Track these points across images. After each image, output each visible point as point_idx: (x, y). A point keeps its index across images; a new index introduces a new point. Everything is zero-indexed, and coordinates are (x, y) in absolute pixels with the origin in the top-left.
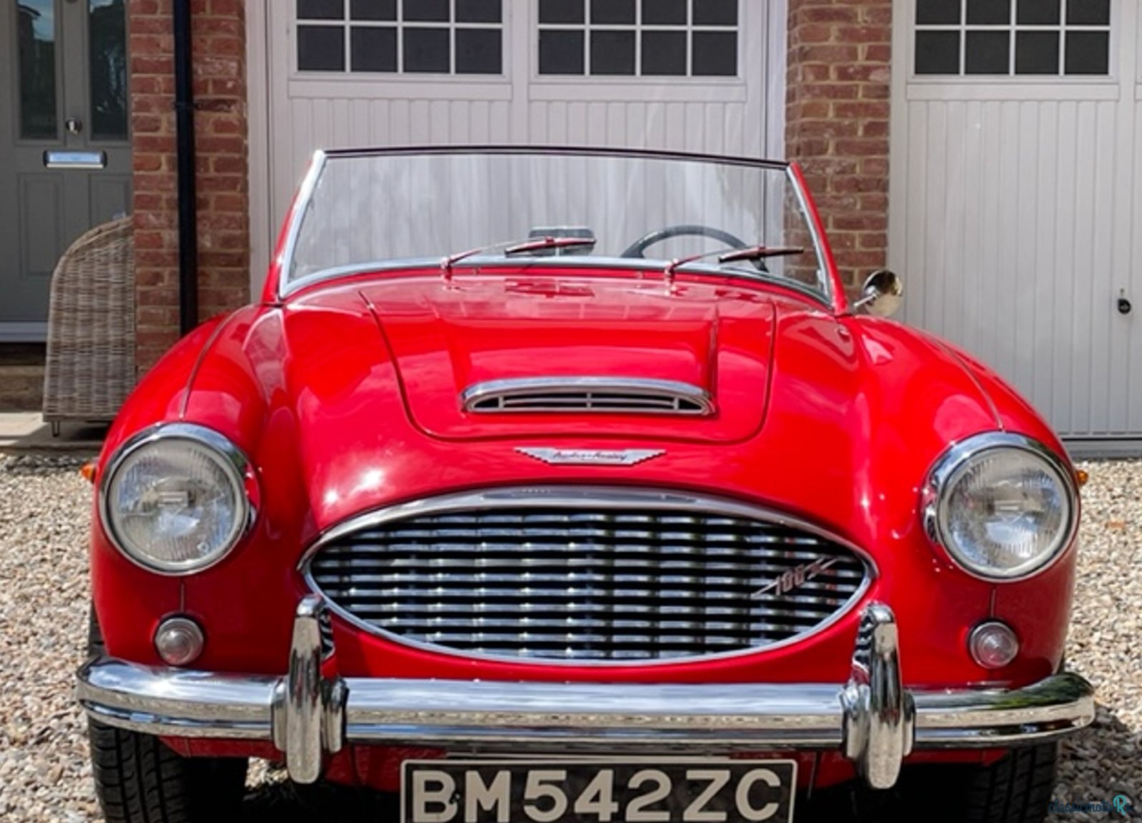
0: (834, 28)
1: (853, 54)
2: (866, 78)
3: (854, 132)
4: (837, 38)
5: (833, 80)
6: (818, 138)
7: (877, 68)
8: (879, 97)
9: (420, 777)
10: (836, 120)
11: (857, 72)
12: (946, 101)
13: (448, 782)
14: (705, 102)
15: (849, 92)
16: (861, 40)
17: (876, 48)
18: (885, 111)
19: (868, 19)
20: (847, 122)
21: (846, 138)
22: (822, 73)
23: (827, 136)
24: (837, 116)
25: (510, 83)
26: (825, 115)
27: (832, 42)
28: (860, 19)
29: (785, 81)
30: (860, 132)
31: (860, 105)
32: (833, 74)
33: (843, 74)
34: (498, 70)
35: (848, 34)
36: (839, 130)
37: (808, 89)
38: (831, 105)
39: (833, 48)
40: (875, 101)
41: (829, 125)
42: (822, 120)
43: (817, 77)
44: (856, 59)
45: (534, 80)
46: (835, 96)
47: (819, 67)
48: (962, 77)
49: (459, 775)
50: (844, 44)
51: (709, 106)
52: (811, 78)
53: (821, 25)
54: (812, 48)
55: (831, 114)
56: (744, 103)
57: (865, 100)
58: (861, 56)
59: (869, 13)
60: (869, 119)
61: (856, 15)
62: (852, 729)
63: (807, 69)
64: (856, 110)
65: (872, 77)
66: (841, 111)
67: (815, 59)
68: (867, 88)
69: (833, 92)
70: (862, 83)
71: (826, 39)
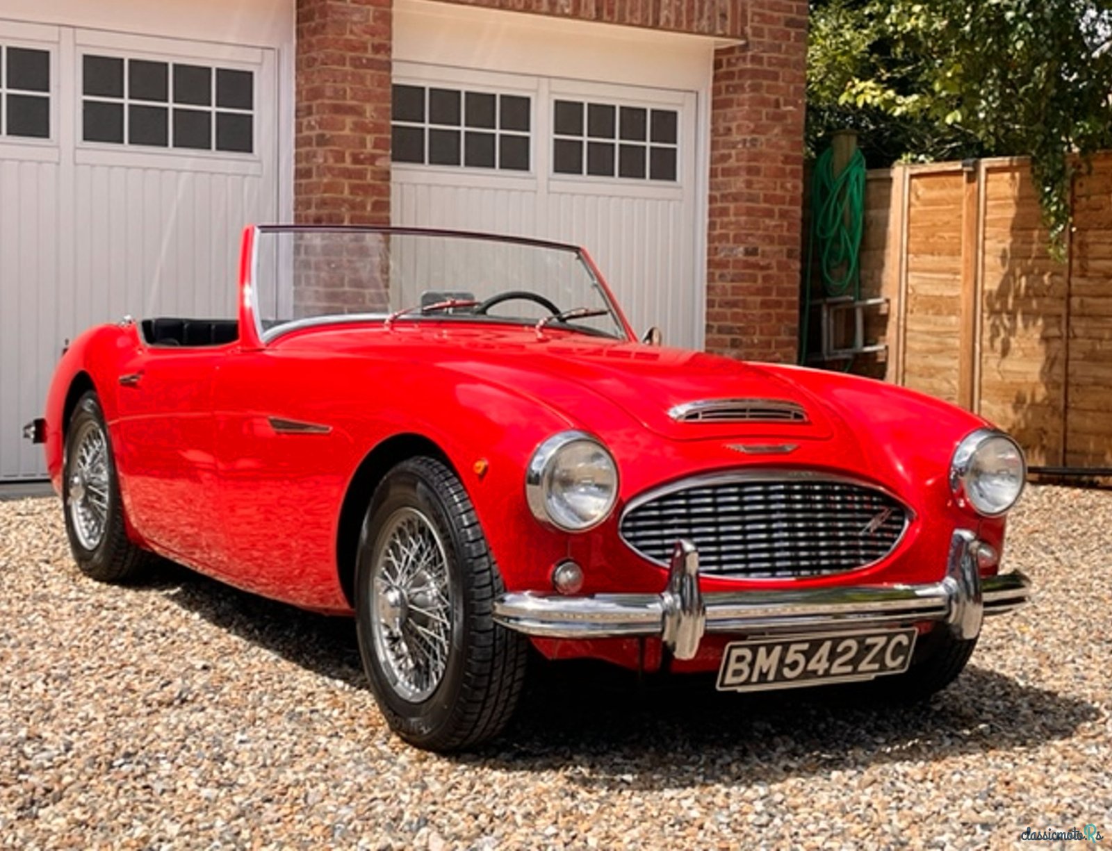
0: (349, 120)
1: (363, 144)
2: (372, 164)
3: (364, 207)
4: (351, 130)
5: (348, 164)
6: (337, 211)
7: (381, 156)
8: (382, 180)
9: (735, 653)
10: (350, 197)
11: (366, 159)
12: (415, 185)
13: (748, 654)
14: (228, 175)
15: (361, 175)
16: (369, 132)
17: (381, 139)
18: (386, 192)
19: (375, 115)
20: (359, 199)
21: (358, 213)
22: (340, 157)
23: (343, 209)
24: (352, 193)
25: (58, 147)
26: (342, 192)
27: (347, 132)
28: (368, 114)
29: (293, 161)
30: (369, 208)
31: (370, 185)
32: (348, 159)
33: (356, 160)
34: (46, 135)
35: (360, 127)
36: (353, 206)
37: (330, 169)
38: (346, 183)
39: (348, 137)
40: (379, 183)
41: (344, 201)
42: (339, 196)
43: (336, 161)
44: (365, 146)
45: (78, 145)
46: (350, 177)
47: (337, 152)
48: (426, 166)
49: (754, 649)
50: (357, 134)
51: (248, 179)
52: (331, 161)
53: (339, 117)
54: (332, 136)
55: (347, 191)
56: (259, 176)
57: (372, 182)
58: (369, 145)
59: (376, 110)
60: (375, 198)
61: (365, 112)
62: (954, 606)
63: (329, 155)
64: (366, 189)
65: (378, 163)
66: (354, 189)
67: (334, 144)
68: (374, 172)
69: (348, 174)
70: (370, 168)
71: (342, 129)
